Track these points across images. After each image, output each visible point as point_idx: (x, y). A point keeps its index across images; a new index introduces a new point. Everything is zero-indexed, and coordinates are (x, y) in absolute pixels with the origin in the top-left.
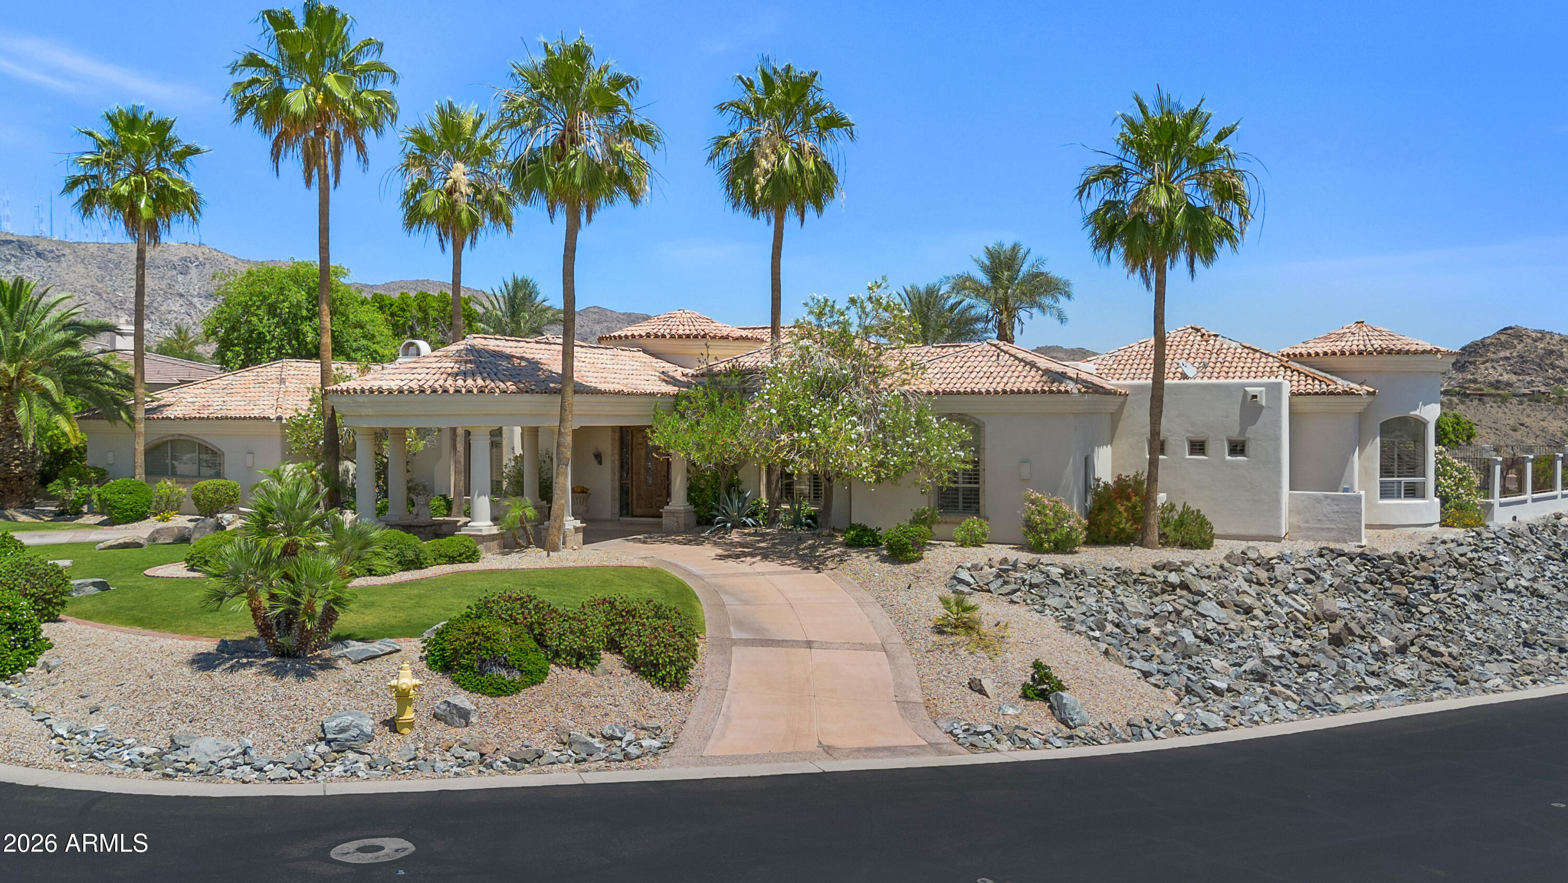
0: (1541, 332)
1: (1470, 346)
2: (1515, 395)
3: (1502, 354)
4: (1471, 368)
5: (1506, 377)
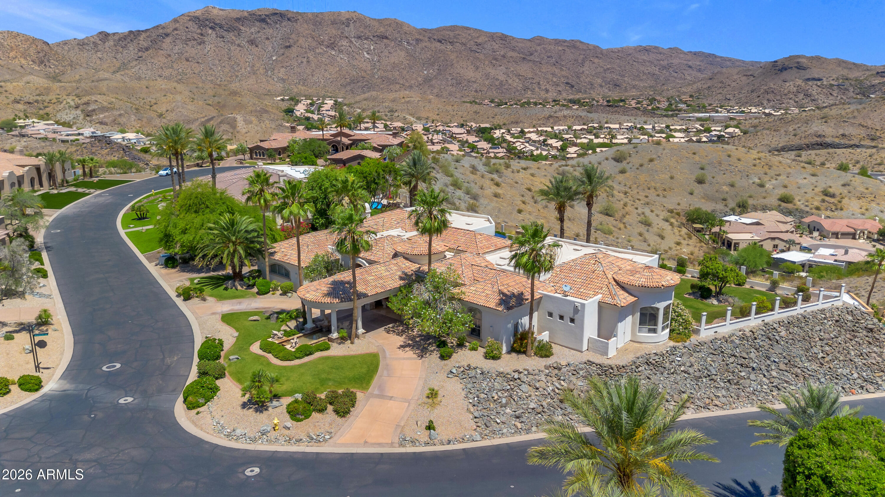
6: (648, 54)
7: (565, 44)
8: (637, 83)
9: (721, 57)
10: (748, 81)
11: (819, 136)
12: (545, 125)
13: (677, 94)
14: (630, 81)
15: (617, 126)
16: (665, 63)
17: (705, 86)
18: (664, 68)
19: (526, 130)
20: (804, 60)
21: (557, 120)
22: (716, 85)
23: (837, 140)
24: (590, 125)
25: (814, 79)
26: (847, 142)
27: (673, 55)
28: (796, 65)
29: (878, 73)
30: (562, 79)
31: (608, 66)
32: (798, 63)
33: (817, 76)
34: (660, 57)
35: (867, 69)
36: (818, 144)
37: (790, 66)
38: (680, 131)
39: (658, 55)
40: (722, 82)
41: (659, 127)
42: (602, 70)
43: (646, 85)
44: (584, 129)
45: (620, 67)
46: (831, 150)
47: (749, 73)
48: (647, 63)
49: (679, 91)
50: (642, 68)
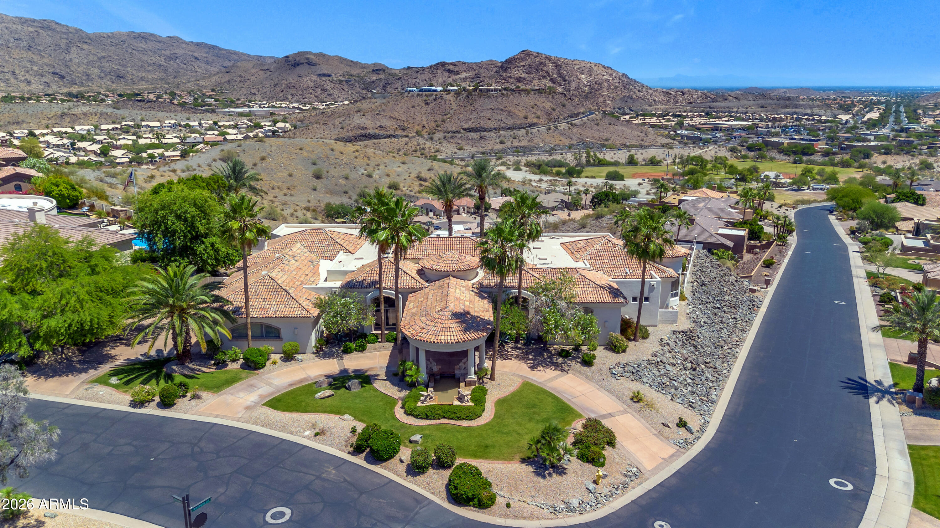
0: (537, 53)
1: (509, 59)
2: (533, 90)
3: (522, 64)
4: (509, 70)
5: (523, 75)
6: (146, 42)
7: (35, 24)
8: (143, 74)
9: (226, 50)
10: (266, 75)
11: (362, 128)
12: (59, 125)
13: (197, 87)
14: (134, 72)
15: (158, 124)
16: (168, 53)
17: (224, 80)
18: (170, 59)
19: (37, 132)
20: (312, 57)
21: (75, 119)
22: (235, 79)
23: (377, 132)
24: (123, 123)
25: (324, 75)
26: (385, 133)
27: (175, 45)
28: (306, 61)
29: (373, 70)
30: (46, 69)
31: (103, 54)
32: (308, 59)
33: (326, 72)
34: (160, 46)
35: (363, 66)
36: (363, 136)
37: (302, 62)
38: (229, 127)
39: (158, 44)
40: (240, 76)
41: (207, 123)
42: (95, 58)
43: (156, 77)
44: (117, 128)
45: (118, 55)
46: (376, 141)
47: (266, 68)
48: (149, 52)
49: (198, 85)
50: (145, 58)
